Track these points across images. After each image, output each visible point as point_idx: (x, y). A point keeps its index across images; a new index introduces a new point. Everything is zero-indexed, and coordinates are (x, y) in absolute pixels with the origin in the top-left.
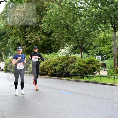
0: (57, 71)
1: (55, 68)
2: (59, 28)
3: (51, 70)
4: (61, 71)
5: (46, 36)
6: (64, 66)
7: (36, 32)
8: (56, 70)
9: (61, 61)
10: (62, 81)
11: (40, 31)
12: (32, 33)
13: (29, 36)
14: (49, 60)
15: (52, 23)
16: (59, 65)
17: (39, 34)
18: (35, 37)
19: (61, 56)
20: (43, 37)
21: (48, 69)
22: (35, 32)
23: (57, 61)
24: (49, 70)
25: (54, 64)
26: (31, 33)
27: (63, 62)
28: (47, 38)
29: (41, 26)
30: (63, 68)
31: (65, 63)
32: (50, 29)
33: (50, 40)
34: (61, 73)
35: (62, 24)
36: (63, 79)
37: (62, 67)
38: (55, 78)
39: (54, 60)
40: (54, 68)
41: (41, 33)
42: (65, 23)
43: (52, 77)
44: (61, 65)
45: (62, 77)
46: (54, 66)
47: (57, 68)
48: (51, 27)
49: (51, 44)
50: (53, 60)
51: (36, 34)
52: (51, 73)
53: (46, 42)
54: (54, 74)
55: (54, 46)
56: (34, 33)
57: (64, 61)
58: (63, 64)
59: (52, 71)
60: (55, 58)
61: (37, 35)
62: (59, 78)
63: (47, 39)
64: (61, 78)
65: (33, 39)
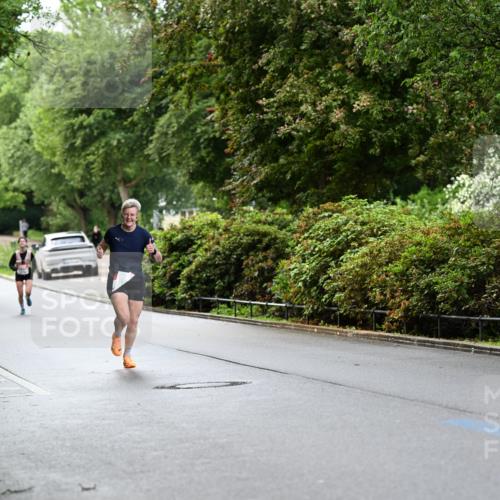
0: (445, 300)
1: (429, 286)
2: (456, 45)
3: (405, 292)
4: (465, 301)
5: (381, 97)
6: (482, 269)
7: (317, 71)
8: (434, 294)
9: (468, 244)
10: (471, 357)
11: (344, 62)
12: (298, 75)
13: (281, 95)
14: (395, 236)
15: (414, 19)
16: (453, 267)
17: (340, 82)
18: (314, 104)
19: (465, 214)
20: (363, 101)
21: (388, 292)
22: (311, 69)
23: (442, 239)
24: (393, 292)
25: (422, 262)
26: (291, 79)
27: (475, 245)
28: (387, 105)
29: (346, 34)
30: (478, 285)
31: (489, 256)
32: (405, 54)
33: (401, 117)
34: (466, 312)
35: (474, 25)
36: (480, 350)
37: (470, 277)
38: (433, 345)
39: (427, 233)
40: (422, 283)
41: (350, 76)
42: (488, 18)
43: (414, 334)
44: (463, 268)
45: (473, 336)
46: (427, 274)
47: (445, 281)
48: (406, 40)
49: (405, 140)
50: (418, 237)
51: (322, 81)
52: (407, 310)
53: (379, 128)
54: (424, 318)
55: (421, 158)
56: (308, 80)
57: (486, 241)
58: (479, 258)
59: (413, 300)
60: (429, 224)
61: (327, 92)
62: (457, 342)
63: (382, 112)
64: (466, 342)
65: (303, 115)
